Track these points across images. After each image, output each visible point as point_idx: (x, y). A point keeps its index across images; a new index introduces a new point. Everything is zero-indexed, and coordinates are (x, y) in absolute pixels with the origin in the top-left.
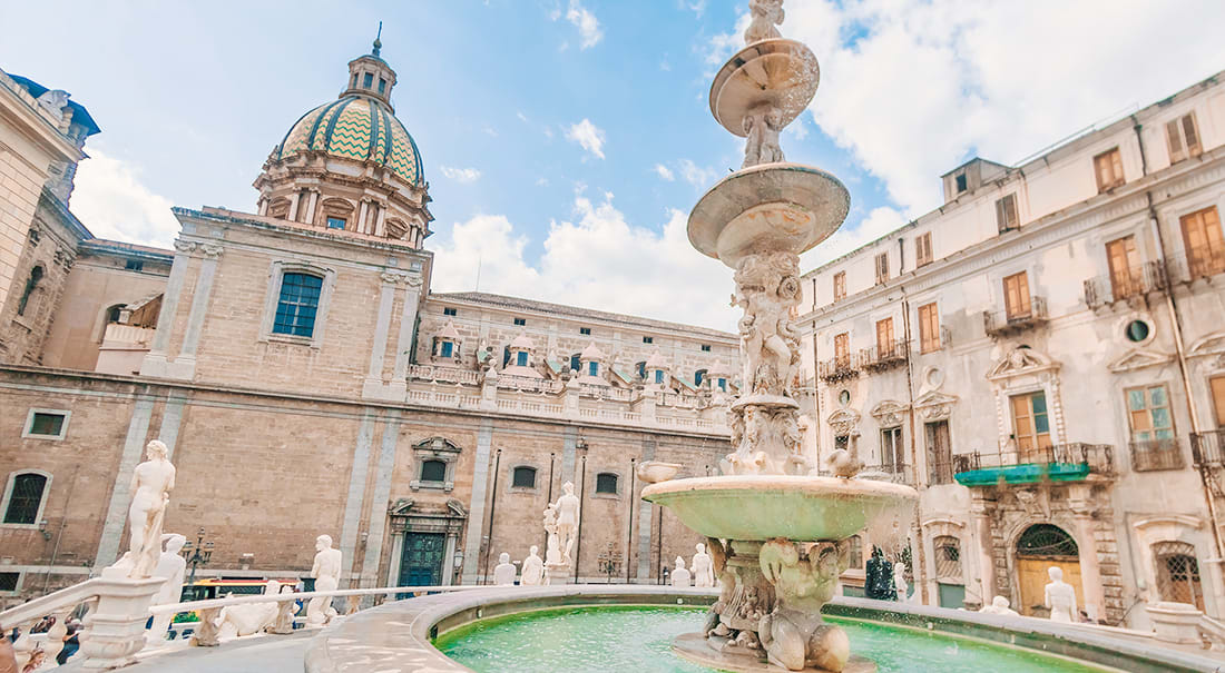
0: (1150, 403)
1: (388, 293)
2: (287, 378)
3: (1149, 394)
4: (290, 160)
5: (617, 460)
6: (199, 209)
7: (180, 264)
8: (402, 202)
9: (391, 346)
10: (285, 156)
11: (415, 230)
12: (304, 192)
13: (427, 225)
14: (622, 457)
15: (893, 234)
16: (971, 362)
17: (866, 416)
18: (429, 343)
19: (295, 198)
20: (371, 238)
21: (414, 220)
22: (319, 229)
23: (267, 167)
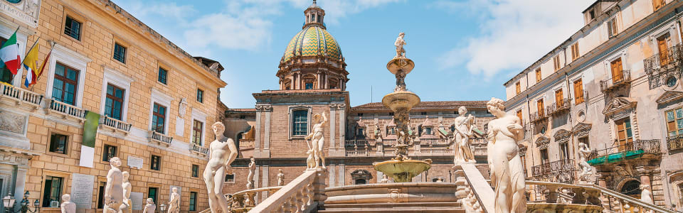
0: (676, 117)
1: (333, 113)
2: (301, 152)
3: (675, 113)
4: (288, 62)
5: (442, 172)
6: (261, 92)
7: (258, 114)
8: (334, 69)
9: (337, 134)
10: (286, 61)
11: (341, 81)
12: (295, 76)
13: (346, 77)
14: (444, 170)
15: (560, 46)
16: (598, 106)
17: (553, 139)
18: (353, 129)
19: (292, 78)
20: (323, 91)
21: (340, 76)
22: (303, 91)
23: (280, 67)
